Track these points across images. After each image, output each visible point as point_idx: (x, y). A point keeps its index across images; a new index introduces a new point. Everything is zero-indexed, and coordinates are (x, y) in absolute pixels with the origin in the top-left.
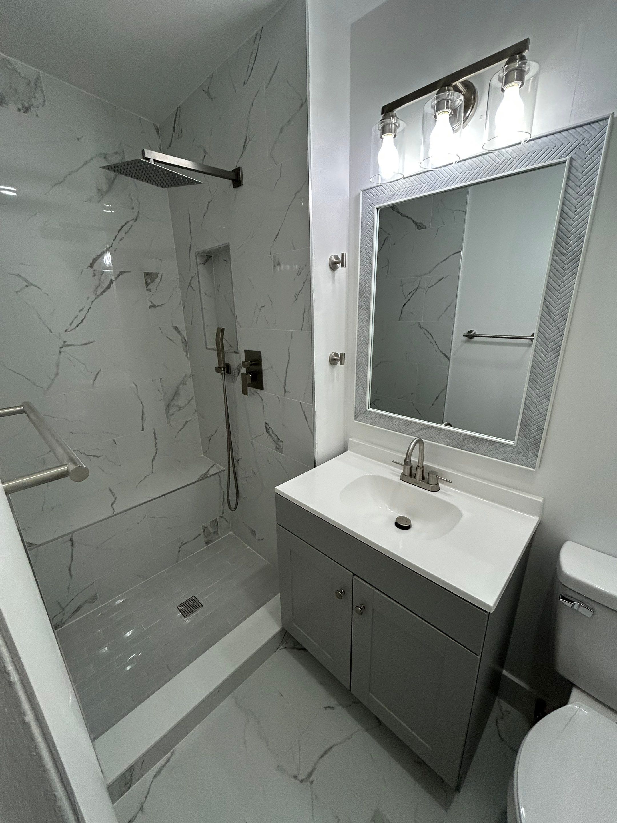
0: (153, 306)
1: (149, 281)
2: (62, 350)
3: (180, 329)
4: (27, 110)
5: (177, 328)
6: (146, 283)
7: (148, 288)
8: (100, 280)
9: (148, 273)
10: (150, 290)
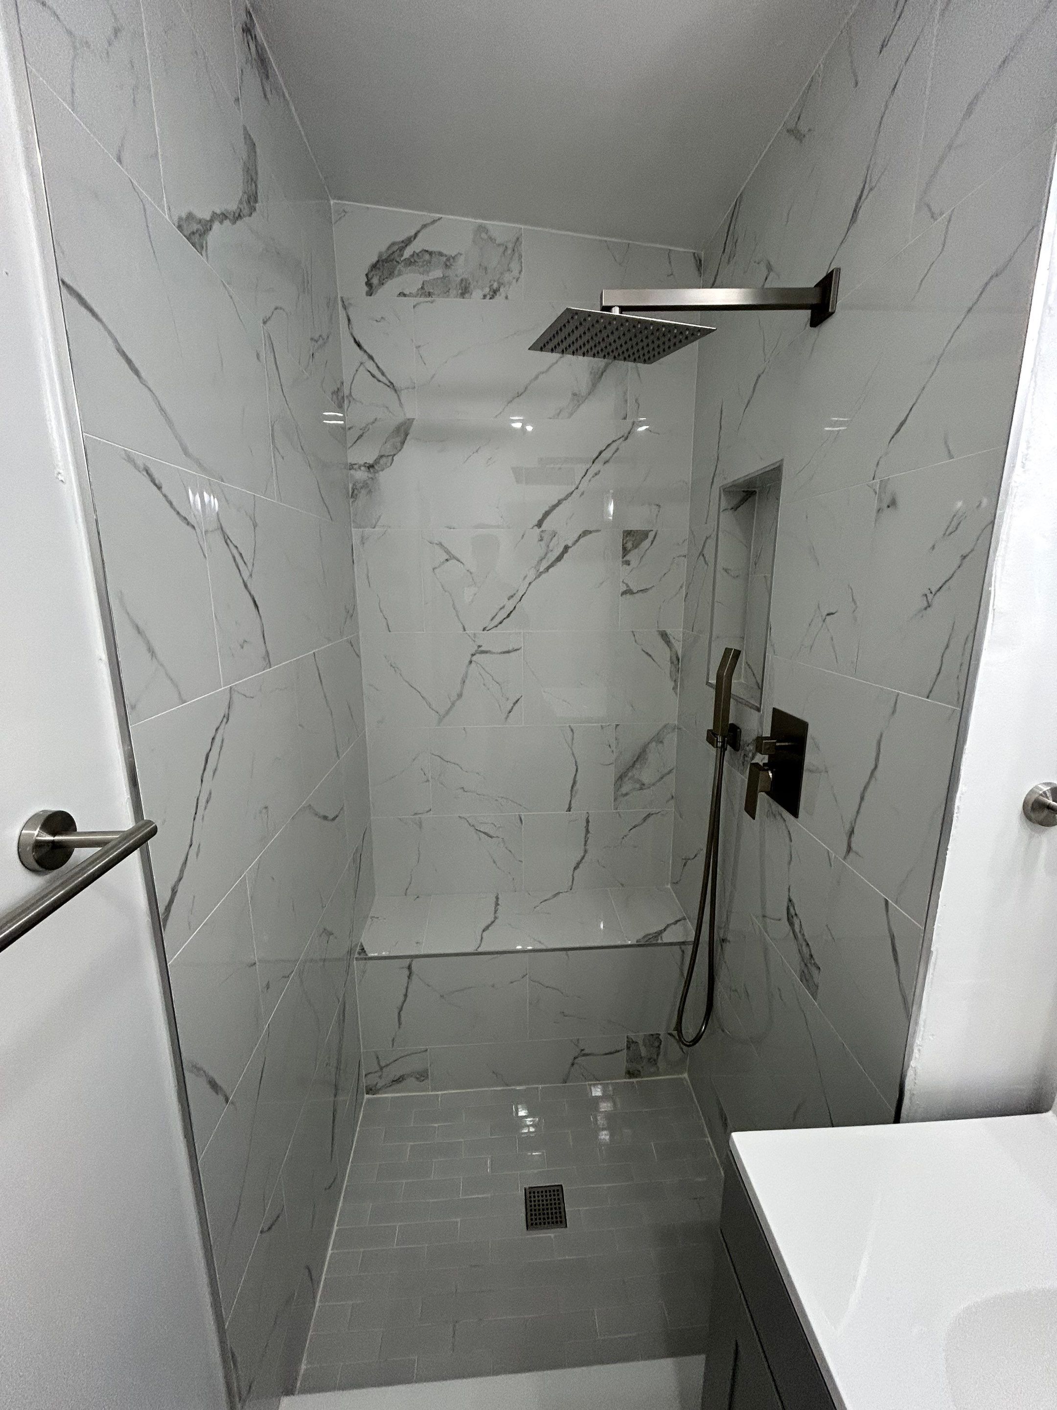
0: (628, 592)
1: (629, 545)
2: (474, 658)
3: (671, 638)
4: (495, 292)
5: (666, 635)
6: (624, 549)
7: (627, 558)
8: (548, 546)
9: (631, 531)
10: (628, 563)
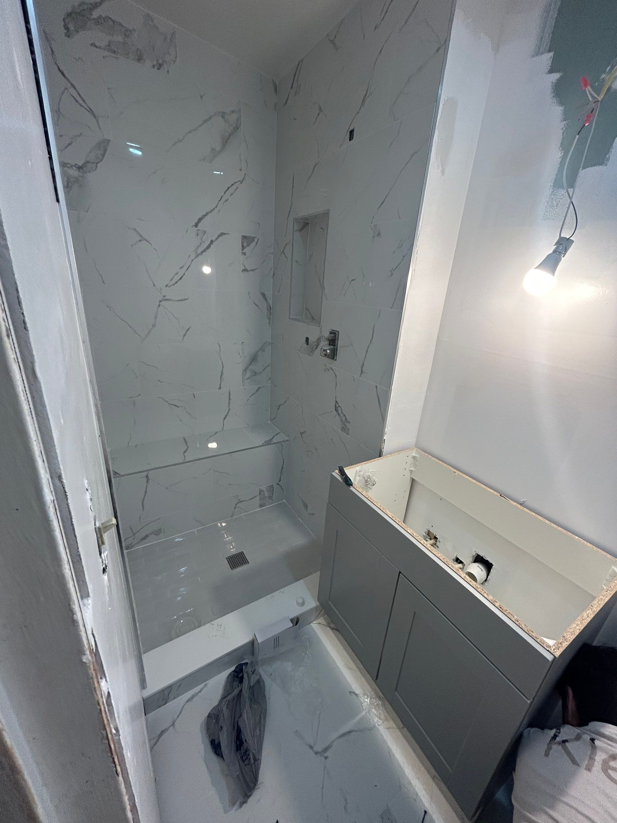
0: (245, 270)
1: (245, 244)
2: (162, 303)
3: (267, 297)
4: (160, 66)
5: (265, 295)
6: (243, 246)
7: (244, 251)
8: (202, 239)
9: (246, 236)
10: (244, 254)
